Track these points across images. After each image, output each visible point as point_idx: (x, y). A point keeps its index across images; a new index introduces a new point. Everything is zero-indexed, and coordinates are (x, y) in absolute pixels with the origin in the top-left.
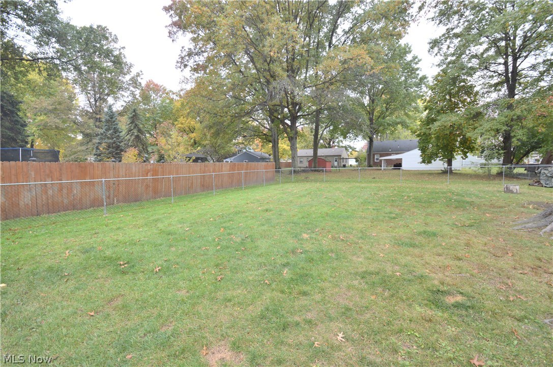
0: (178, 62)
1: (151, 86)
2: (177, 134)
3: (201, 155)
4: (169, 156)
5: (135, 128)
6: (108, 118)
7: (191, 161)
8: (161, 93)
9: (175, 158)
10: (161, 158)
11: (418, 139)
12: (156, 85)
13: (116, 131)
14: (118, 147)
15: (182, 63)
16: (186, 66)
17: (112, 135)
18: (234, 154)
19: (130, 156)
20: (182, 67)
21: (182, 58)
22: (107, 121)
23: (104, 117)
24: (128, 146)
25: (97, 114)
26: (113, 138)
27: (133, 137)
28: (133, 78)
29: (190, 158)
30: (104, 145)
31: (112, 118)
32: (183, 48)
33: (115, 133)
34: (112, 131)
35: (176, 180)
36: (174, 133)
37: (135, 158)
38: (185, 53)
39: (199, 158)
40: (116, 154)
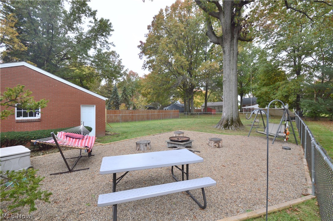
0: (143, 67)
1: (132, 73)
2: (141, 96)
3: (152, 106)
4: (138, 107)
5: (124, 94)
6: (114, 90)
7: (147, 109)
8: (135, 76)
9: (140, 107)
10: (134, 108)
11: (257, 98)
12: (134, 73)
13: (117, 96)
14: (117, 103)
15: (144, 67)
16: (146, 68)
17: (115, 97)
18: (170, 105)
19: (122, 106)
20: (145, 68)
21: (144, 65)
22: (114, 92)
23: (113, 90)
24: (122, 102)
25: (109, 88)
26: (116, 99)
27: (124, 99)
28: (124, 72)
29: (146, 107)
30: (112, 102)
31: (116, 91)
32: (145, 61)
33: (117, 97)
34: (115, 96)
35: (139, 116)
36: (140, 97)
37: (124, 107)
38: (145, 63)
39: (150, 107)
40: (117, 105)
